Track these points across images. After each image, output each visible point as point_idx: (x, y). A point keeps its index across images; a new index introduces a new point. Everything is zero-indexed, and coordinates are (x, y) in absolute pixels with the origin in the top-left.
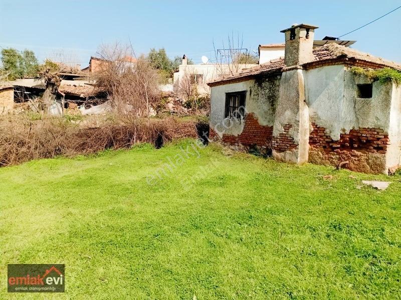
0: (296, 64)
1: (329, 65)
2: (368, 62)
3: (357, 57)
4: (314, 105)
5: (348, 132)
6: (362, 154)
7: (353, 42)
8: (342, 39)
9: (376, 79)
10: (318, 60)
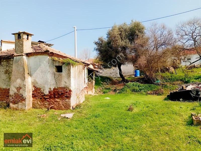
0: (22, 53)
1: (40, 55)
2: (59, 55)
3: (54, 52)
4: (34, 75)
5: (52, 90)
6: (60, 100)
7: (53, 45)
8: (47, 43)
9: (63, 63)
10: (34, 52)
